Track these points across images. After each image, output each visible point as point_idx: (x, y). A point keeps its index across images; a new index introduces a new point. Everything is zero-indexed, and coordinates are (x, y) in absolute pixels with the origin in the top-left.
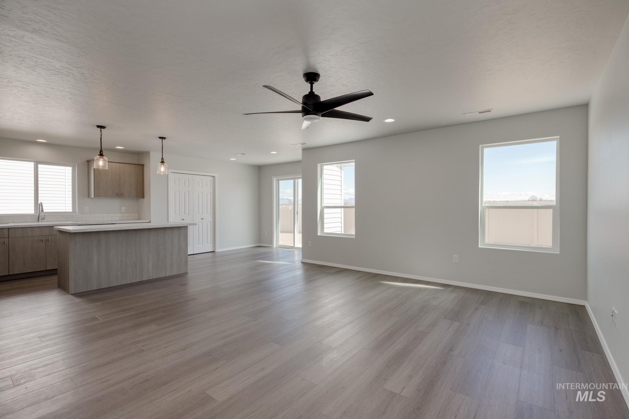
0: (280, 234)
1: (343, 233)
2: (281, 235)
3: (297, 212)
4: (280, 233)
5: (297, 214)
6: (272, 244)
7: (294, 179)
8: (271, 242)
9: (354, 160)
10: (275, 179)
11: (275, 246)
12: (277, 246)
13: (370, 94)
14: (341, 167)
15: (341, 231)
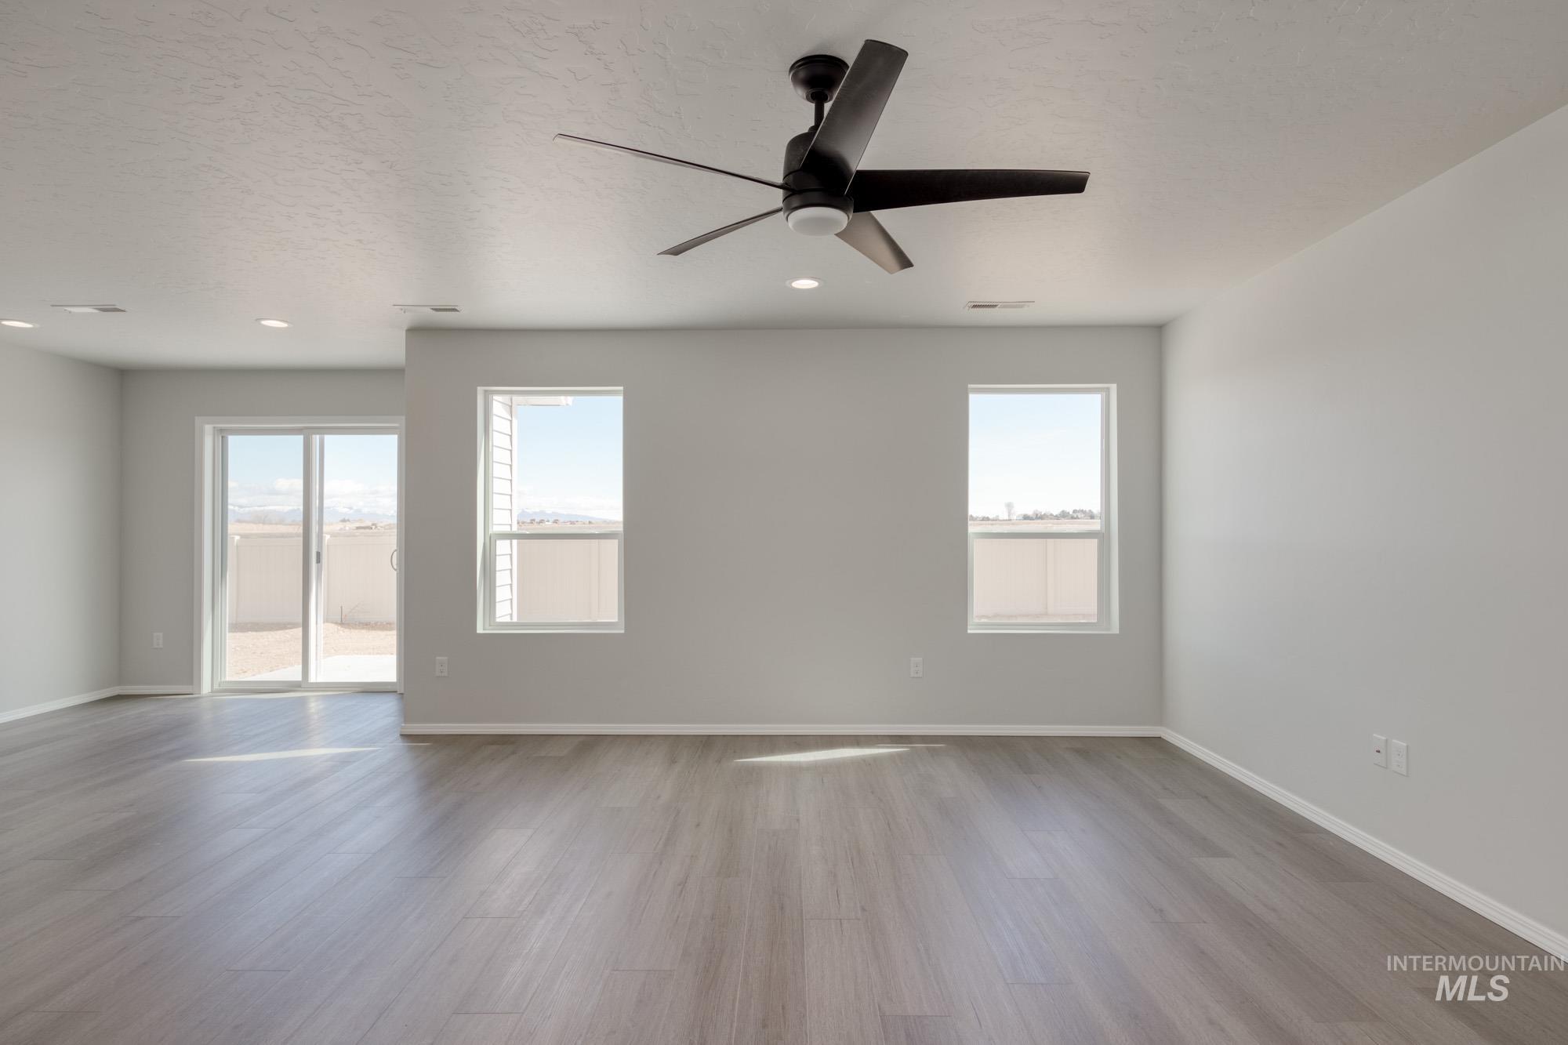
0: (228, 634)
1: (515, 620)
2: (232, 640)
3: (319, 555)
4: (229, 632)
5: (319, 561)
6: (191, 683)
7: (307, 433)
8: (189, 670)
9: (621, 388)
10: (208, 429)
11: (206, 688)
12: (216, 687)
13: (1072, 184)
14: (511, 406)
15: (511, 615)
